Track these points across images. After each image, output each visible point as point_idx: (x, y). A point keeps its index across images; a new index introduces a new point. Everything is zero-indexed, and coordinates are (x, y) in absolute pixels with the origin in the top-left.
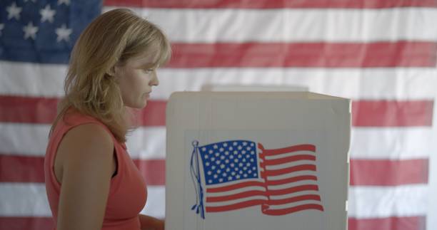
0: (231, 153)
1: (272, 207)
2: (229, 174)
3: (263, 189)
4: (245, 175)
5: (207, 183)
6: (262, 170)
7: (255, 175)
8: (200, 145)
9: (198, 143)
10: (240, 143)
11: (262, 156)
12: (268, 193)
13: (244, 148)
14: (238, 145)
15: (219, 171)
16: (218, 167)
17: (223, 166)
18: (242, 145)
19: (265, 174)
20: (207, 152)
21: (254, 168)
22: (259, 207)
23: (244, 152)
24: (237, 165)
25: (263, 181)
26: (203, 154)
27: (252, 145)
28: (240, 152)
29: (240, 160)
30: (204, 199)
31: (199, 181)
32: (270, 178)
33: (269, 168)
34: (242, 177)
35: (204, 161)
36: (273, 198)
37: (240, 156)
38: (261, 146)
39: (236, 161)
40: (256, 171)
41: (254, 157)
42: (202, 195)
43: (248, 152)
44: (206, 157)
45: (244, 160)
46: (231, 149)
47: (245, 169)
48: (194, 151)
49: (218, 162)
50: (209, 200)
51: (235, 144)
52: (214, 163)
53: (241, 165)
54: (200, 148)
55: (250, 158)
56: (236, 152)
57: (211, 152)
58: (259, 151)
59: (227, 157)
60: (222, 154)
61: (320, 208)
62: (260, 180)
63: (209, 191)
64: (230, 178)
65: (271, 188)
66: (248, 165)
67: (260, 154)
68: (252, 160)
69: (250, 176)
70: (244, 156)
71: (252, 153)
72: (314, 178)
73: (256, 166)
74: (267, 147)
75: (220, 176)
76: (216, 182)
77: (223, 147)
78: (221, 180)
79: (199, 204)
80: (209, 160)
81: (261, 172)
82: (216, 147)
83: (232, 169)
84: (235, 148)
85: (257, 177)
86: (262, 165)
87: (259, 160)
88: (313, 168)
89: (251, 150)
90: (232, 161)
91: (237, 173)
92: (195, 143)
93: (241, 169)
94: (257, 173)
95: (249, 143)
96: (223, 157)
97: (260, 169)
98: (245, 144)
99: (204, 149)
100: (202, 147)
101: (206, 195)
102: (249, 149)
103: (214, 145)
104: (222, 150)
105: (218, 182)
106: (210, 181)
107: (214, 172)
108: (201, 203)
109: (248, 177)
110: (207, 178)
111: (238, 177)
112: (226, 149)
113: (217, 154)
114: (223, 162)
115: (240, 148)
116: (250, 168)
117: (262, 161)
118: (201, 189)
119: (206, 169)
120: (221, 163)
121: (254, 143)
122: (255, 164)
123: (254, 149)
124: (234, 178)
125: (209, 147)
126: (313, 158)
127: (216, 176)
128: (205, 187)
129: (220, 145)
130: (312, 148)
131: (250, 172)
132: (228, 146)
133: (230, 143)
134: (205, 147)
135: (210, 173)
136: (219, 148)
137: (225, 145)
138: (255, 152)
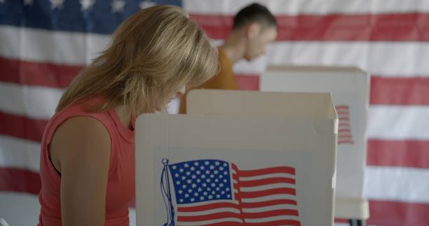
0: (203, 172)
2: (201, 194)
3: (237, 211)
4: (218, 196)
5: (178, 203)
6: (236, 191)
7: (229, 196)
8: (170, 163)
9: (168, 161)
10: (212, 162)
11: (235, 177)
13: (217, 168)
14: (210, 165)
15: (190, 191)
16: (189, 186)
17: (194, 186)
18: (214, 165)
19: (239, 196)
20: (177, 171)
21: (227, 189)
23: (216, 172)
24: (209, 185)
25: (237, 202)
26: (173, 173)
27: (225, 165)
28: (212, 172)
29: (213, 181)
30: (175, 218)
31: (170, 200)
32: (244, 200)
33: (243, 189)
34: (214, 198)
35: (175, 180)
37: (212, 176)
38: (234, 167)
39: (208, 180)
40: (230, 192)
42: (173, 214)
44: (177, 175)
45: (217, 180)
46: (202, 168)
47: (218, 189)
48: (164, 169)
49: (189, 181)
50: (180, 219)
51: (207, 163)
52: (185, 182)
53: (213, 185)
54: (171, 167)
55: (223, 179)
56: (208, 172)
58: (232, 171)
60: (193, 173)
62: (234, 201)
63: (180, 210)
64: (202, 198)
65: (245, 210)
66: (221, 185)
67: (234, 175)
68: (225, 181)
69: (224, 197)
70: (216, 176)
71: (226, 173)
72: (293, 203)
73: (230, 188)
74: (241, 168)
75: (192, 195)
76: (187, 201)
77: (194, 166)
78: (192, 200)
79: (170, 222)
80: (179, 179)
81: (235, 194)
82: (186, 165)
83: (205, 189)
84: (207, 168)
85: (231, 198)
86: (237, 186)
87: (233, 181)
88: (292, 192)
89: (224, 170)
90: (203, 181)
91: (210, 193)
92: (165, 161)
93: (213, 189)
94: (231, 194)
95: (222, 163)
96: (194, 177)
97: (234, 191)
98: (217, 164)
99: (174, 168)
100: (172, 165)
101: (177, 214)
102: (221, 169)
103: (184, 163)
104: (193, 169)
105: (190, 202)
106: (181, 200)
107: (185, 191)
108: (173, 222)
109: (221, 198)
111: (210, 197)
112: (198, 168)
113: (188, 173)
114: (194, 181)
115: (212, 167)
117: (236, 182)
118: (172, 208)
119: (177, 188)
120: (192, 183)
121: (227, 163)
122: (228, 185)
123: (227, 169)
124: (206, 199)
125: (180, 165)
126: (293, 181)
127: (187, 196)
128: (176, 206)
130: (292, 171)
131: (223, 193)
132: (200, 166)
134: (175, 165)
135: (180, 192)
136: (190, 167)
137: (197, 164)
138: (228, 172)
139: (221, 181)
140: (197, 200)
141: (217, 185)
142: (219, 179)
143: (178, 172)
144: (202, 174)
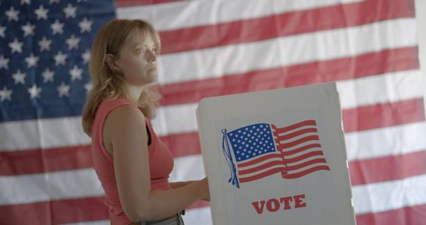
1: (290, 172)
3: (280, 159)
4: (266, 151)
5: (238, 160)
8: (228, 132)
10: (258, 126)
11: (276, 134)
12: (285, 162)
17: (247, 146)
19: (280, 148)
22: (279, 174)
23: (261, 133)
24: (257, 143)
25: (279, 153)
26: (231, 138)
27: (267, 126)
29: (260, 140)
30: (237, 173)
31: (231, 159)
32: (284, 150)
33: (282, 142)
34: (263, 152)
35: (233, 144)
36: (289, 165)
39: (257, 140)
40: (273, 146)
41: (270, 135)
43: (265, 133)
44: (234, 140)
47: (264, 145)
49: (243, 143)
50: (241, 173)
51: (254, 127)
54: (228, 134)
55: (267, 137)
57: (237, 136)
58: (273, 130)
59: (250, 138)
61: (327, 168)
62: (277, 152)
63: (240, 166)
64: (254, 154)
65: (286, 157)
67: (274, 133)
69: (269, 150)
70: (262, 136)
72: (318, 146)
73: (273, 142)
74: (278, 127)
75: (246, 153)
76: (244, 158)
80: (236, 142)
81: (277, 147)
82: (240, 131)
83: (255, 147)
84: (255, 131)
85: (274, 151)
86: (278, 141)
88: (316, 138)
89: (267, 131)
90: (253, 141)
91: (259, 149)
92: (224, 131)
93: (261, 146)
95: (264, 125)
96: (246, 139)
97: (276, 144)
98: (261, 126)
99: (231, 135)
101: (238, 169)
103: (238, 130)
104: (244, 133)
106: (240, 159)
107: (241, 151)
108: (235, 176)
109: (267, 152)
110: (237, 156)
111: (260, 152)
113: (242, 137)
114: (247, 142)
115: (258, 130)
116: (268, 144)
118: (234, 165)
119: (235, 150)
122: (271, 141)
123: (269, 129)
124: (257, 154)
125: (235, 132)
126: (315, 130)
127: (243, 154)
128: (236, 164)
129: (243, 129)
130: (313, 123)
133: (250, 127)
134: (231, 132)
135: (238, 152)
136: (242, 132)
137: (247, 129)
138: (270, 131)
139: (266, 139)
140: (251, 156)
141: (264, 142)
142: (265, 138)
143: (234, 137)
144: (251, 136)
